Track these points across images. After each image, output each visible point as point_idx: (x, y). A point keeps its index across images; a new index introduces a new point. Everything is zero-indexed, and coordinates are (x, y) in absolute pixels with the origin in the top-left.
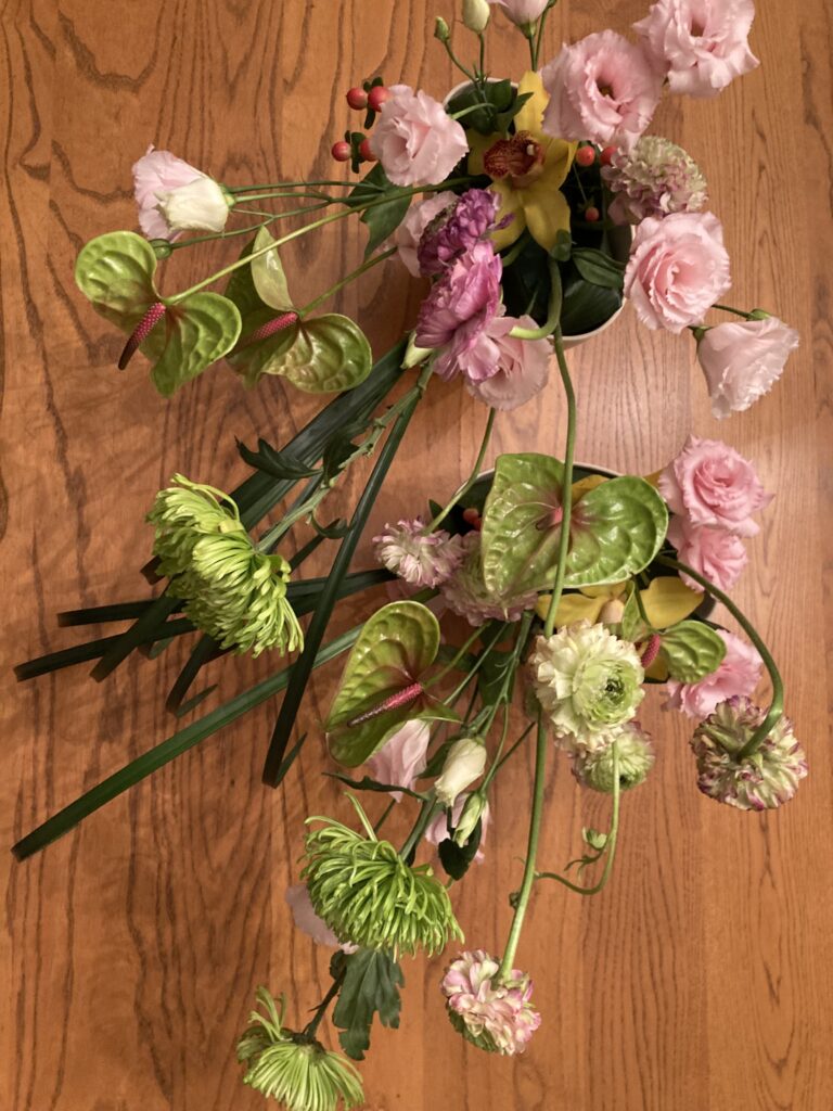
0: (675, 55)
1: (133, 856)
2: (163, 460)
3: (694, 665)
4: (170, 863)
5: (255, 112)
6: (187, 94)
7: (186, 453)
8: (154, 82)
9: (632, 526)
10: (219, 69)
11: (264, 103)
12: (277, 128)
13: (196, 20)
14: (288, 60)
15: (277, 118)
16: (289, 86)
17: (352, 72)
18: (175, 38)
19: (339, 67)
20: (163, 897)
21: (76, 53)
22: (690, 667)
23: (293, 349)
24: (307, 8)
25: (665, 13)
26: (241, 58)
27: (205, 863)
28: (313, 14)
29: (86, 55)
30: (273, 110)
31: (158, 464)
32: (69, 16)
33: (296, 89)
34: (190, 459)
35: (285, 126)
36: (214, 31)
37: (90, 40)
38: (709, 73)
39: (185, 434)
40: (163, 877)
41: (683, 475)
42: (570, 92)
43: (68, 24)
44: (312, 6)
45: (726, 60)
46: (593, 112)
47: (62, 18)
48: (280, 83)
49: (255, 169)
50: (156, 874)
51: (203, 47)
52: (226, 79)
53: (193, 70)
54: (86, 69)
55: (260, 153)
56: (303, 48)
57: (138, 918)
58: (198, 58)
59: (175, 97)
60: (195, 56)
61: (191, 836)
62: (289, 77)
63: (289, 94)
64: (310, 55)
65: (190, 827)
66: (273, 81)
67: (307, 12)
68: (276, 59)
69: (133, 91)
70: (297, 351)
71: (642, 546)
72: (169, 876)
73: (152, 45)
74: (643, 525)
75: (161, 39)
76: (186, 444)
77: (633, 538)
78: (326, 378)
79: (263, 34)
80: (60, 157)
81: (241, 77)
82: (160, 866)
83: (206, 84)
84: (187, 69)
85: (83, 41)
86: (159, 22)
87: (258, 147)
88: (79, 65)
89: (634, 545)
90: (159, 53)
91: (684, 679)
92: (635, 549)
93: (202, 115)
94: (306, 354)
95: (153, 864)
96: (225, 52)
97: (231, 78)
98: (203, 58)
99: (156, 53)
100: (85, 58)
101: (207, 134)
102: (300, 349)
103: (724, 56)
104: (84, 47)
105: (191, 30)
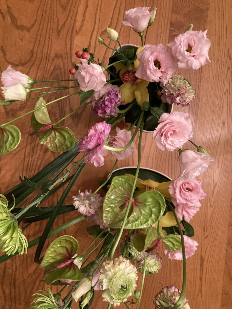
0: (180, 58)
1: (5, 268)
2: (26, 149)
3: (173, 247)
4: (16, 271)
5: (66, 40)
6: (45, 33)
7: (33, 147)
8: (35, 28)
9: (153, 207)
10: (55, 26)
11: (68, 38)
12: (72, 46)
13: (50, 9)
14: (78, 24)
15: (72, 43)
16: (77, 32)
17: (98, 29)
18: (43, 15)
19: (94, 27)
20: (13, 281)
21: (11, 18)
22: (172, 248)
23: (50, 136)
24: (86, 7)
25: (178, 43)
26: (63, 22)
27: (26, 272)
28: (87, 10)
29: (14, 19)
30: (72, 40)
31: (24, 150)
32: (10, 6)
33: (80, 34)
34: (34, 149)
35: (75, 45)
36: (55, 13)
37: (16, 15)
38: (192, 64)
39: (33, 141)
40: (13, 275)
41: (176, 187)
42: (144, 65)
43: (10, 9)
44: (88, 7)
45: (199, 60)
46: (151, 73)
47: (8, 7)
48: (74, 31)
49: (64, 59)
50: (11, 274)
51: (51, 18)
52: (58, 29)
53: (47, 25)
54: (14, 24)
55: (66, 53)
56: (83, 21)
57: (4, 287)
58: (49, 22)
59: (41, 34)
60: (48, 21)
61: (23, 264)
62: (78, 30)
63: (77, 35)
64: (85, 23)
65: (23, 261)
66: (72, 31)
67: (86, 8)
68: (74, 24)
69: (28, 31)
70: (51, 137)
71: (155, 215)
72: (15, 275)
73: (35, 16)
74: (157, 207)
75: (38, 15)
76: (33, 144)
77: (153, 212)
78: (60, 147)
79: (71, 15)
80: (3, 51)
81: (63, 29)
82: (13, 272)
83: (51, 30)
84: (46, 25)
85: (13, 15)
86: (38, 9)
87: (65, 52)
88: (12, 22)
89: (153, 215)
90: (37, 19)
91: (170, 250)
92: (153, 216)
93: (49, 40)
94: (54, 138)
95: (10, 271)
96: (58, 21)
97: (59, 29)
98: (51, 22)
99: (36, 20)
100: (14, 20)
101: (50, 46)
102: (52, 136)
103: (198, 59)
104: (14, 16)
105: (48, 12)
